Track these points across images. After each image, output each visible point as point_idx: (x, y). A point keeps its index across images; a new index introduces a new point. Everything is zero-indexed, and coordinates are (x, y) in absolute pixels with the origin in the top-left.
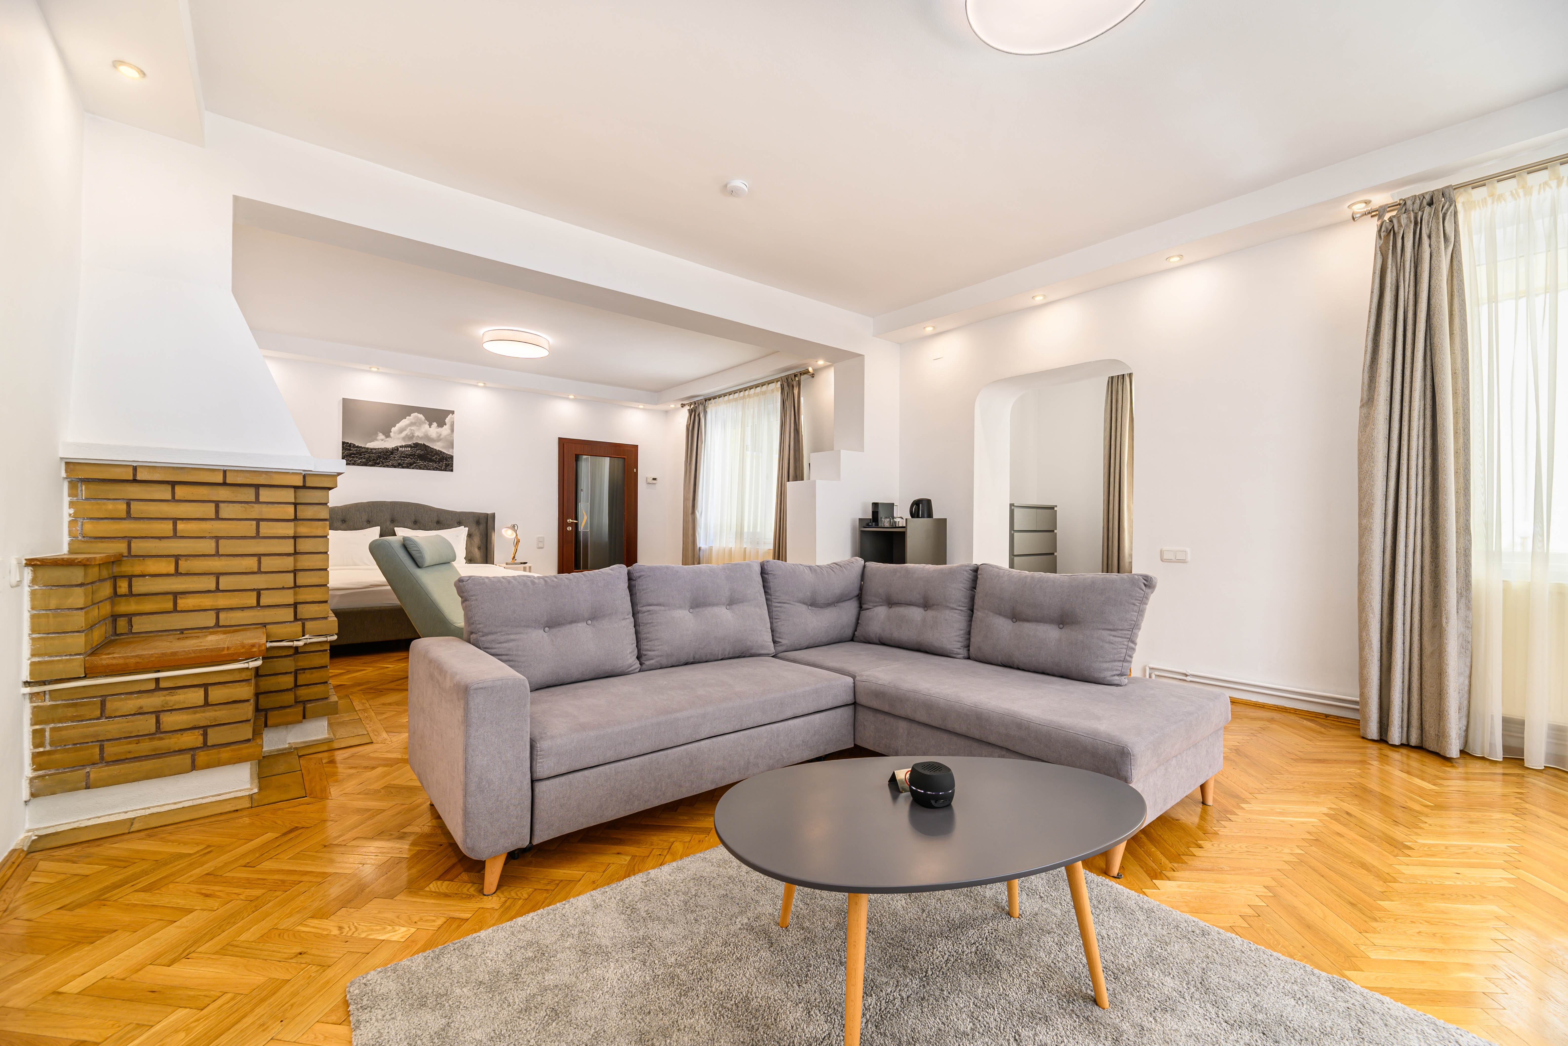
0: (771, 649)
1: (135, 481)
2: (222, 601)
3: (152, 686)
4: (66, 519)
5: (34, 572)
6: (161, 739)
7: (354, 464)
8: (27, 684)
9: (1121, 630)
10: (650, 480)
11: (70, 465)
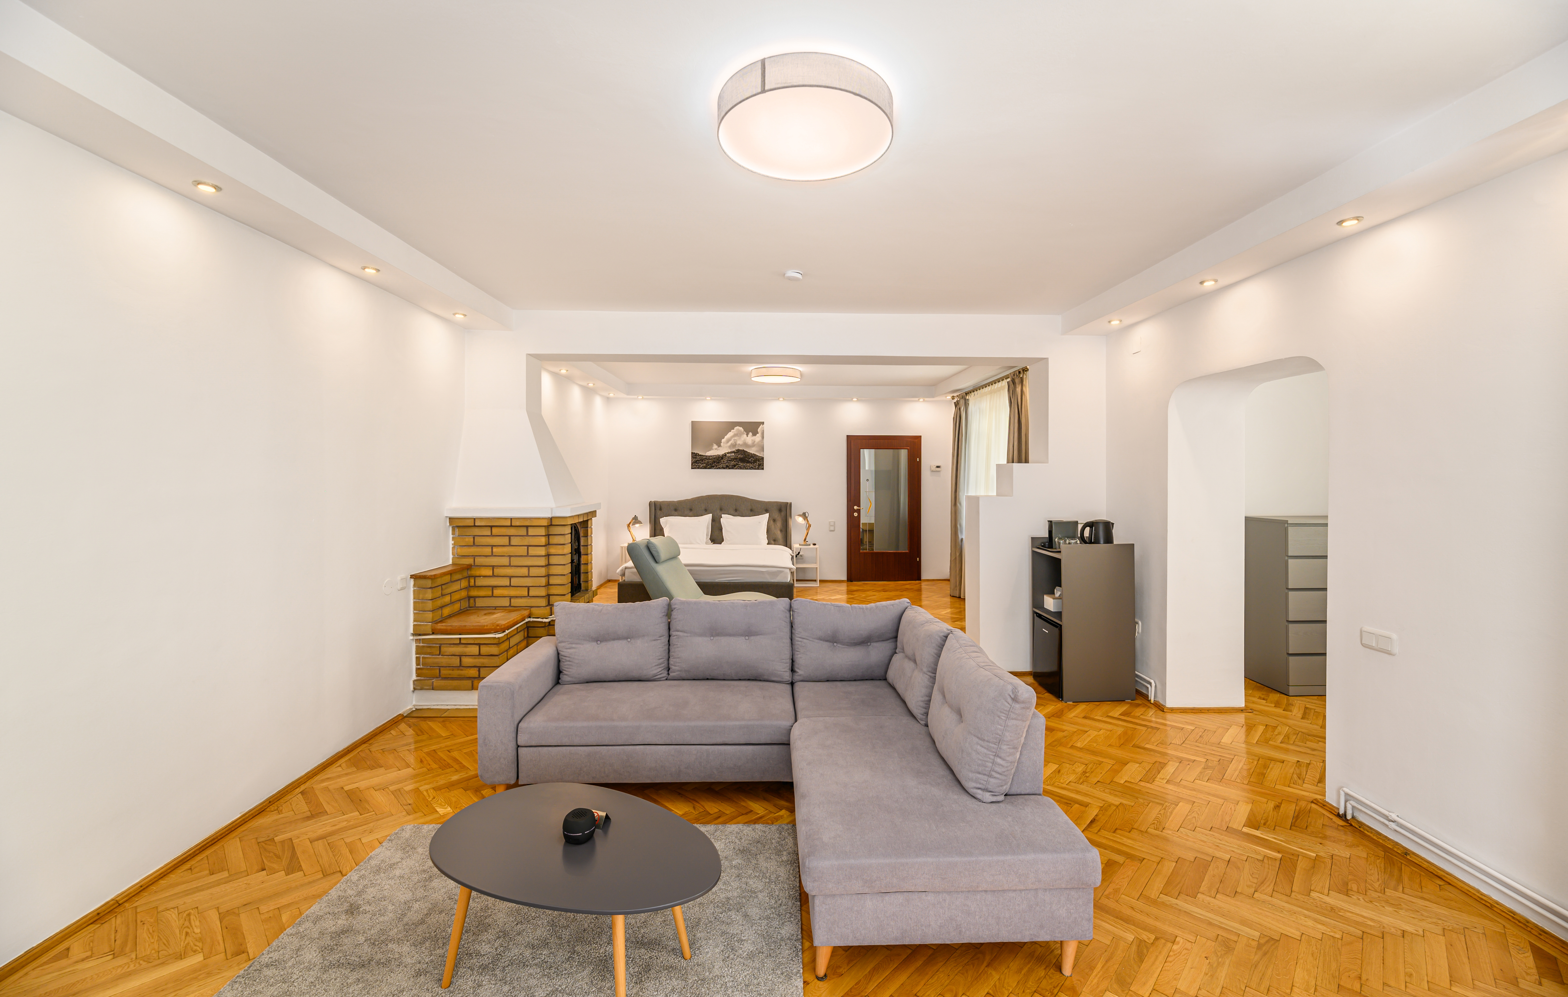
0: (787, 676)
1: (475, 526)
2: (512, 592)
3: (458, 642)
4: (451, 546)
5: (414, 581)
6: (462, 670)
7: (698, 468)
8: (413, 635)
9: (987, 741)
10: (934, 468)
11: (451, 520)
